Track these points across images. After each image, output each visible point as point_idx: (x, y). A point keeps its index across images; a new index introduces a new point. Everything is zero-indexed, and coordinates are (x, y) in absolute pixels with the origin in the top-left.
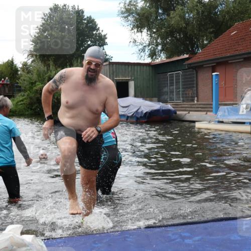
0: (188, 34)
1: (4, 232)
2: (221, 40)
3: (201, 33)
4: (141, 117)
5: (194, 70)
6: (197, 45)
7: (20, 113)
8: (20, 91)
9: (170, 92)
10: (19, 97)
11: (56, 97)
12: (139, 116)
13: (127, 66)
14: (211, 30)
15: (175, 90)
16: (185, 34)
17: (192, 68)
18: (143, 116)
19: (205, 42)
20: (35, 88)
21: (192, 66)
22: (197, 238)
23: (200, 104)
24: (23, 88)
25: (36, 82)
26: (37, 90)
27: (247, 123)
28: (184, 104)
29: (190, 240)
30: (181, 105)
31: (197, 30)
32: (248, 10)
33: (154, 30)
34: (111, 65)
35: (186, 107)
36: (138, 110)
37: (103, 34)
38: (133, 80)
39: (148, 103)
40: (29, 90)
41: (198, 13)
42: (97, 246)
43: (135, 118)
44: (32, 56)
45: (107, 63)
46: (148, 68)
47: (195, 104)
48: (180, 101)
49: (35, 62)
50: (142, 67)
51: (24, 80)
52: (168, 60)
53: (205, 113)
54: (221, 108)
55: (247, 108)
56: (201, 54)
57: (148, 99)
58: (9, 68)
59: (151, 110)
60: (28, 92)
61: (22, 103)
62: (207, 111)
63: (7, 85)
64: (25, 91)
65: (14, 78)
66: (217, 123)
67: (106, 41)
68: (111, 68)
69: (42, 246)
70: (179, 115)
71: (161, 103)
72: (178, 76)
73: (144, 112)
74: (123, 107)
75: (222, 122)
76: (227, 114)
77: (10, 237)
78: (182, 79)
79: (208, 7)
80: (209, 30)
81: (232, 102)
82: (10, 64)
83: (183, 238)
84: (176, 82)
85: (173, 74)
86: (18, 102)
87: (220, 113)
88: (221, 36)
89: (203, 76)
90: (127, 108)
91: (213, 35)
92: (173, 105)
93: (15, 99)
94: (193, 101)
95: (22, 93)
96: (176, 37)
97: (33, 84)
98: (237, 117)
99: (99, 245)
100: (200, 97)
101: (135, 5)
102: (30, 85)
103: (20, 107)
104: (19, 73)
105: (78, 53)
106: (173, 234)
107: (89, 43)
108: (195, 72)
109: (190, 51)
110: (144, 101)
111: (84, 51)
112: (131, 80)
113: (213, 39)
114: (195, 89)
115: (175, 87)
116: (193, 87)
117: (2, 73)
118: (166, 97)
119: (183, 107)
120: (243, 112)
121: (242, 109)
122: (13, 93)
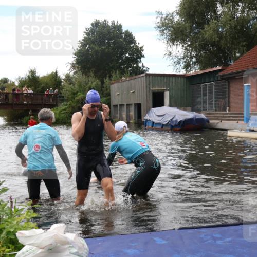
0: (222, 47)
1: (49, 230)
2: (253, 53)
3: (233, 46)
4: (175, 125)
6: (230, 58)
7: (63, 121)
8: (63, 101)
9: (203, 102)
10: (62, 106)
12: (173, 124)
13: (163, 78)
14: (244, 43)
16: (219, 49)
17: (224, 79)
18: (177, 124)
19: (238, 55)
20: (77, 98)
21: (224, 77)
22: (227, 240)
23: (232, 114)
24: (65, 98)
25: (77, 92)
26: (78, 100)
28: (218, 114)
29: (222, 241)
30: (214, 114)
31: (229, 43)
33: (189, 43)
34: (148, 77)
35: (218, 117)
37: (140, 46)
38: (168, 90)
39: (182, 112)
40: (72, 100)
41: (231, 27)
42: (133, 245)
43: (170, 126)
44: (74, 68)
45: (144, 74)
46: (182, 79)
47: (226, 114)
48: (212, 111)
49: (77, 73)
50: (177, 78)
51: (67, 91)
52: (202, 72)
53: (236, 122)
54: (252, 117)
56: (233, 66)
57: (182, 108)
58: (53, 80)
59: (185, 118)
60: (71, 101)
61: (64, 111)
62: (239, 120)
63: (51, 95)
64: (67, 101)
66: (248, 131)
67: (143, 53)
68: (148, 79)
69: (83, 245)
70: (214, 123)
71: (195, 113)
72: (211, 86)
73: (179, 121)
74: (159, 116)
75: (253, 131)
77: (54, 235)
78: (215, 89)
79: (241, 21)
80: (241, 43)
82: (55, 76)
83: (215, 239)
84: (209, 93)
85: (206, 85)
86: (61, 111)
87: (251, 122)
88: (253, 49)
89: (235, 87)
90: (162, 117)
91: (245, 48)
92: (208, 114)
93: (58, 108)
94: (225, 110)
95: (65, 103)
96: (209, 50)
97: (75, 94)
100: (231, 107)
101: (171, 20)
102: (72, 95)
103: (63, 115)
104: (62, 84)
105: (117, 65)
106: (205, 236)
107: (127, 55)
108: (227, 83)
109: (223, 63)
110: (178, 110)
111: (122, 63)
112: (167, 90)
113: (245, 51)
114: (227, 99)
115: (208, 97)
116: (225, 97)
117: (47, 84)
118: (200, 106)
119: (215, 117)
122: (57, 103)
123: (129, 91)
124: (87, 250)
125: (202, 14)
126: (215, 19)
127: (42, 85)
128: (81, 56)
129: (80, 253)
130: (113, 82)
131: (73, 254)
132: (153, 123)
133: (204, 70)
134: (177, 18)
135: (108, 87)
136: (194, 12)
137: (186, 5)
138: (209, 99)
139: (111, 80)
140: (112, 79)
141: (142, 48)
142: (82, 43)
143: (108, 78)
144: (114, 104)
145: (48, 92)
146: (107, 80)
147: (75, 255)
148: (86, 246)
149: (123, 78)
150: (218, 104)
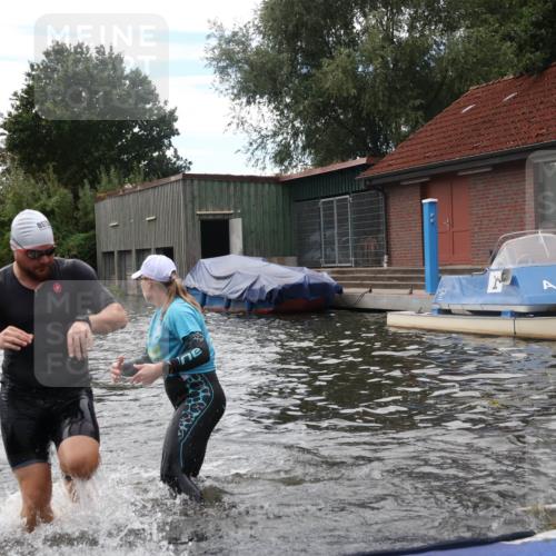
0: (364, 112)
2: (438, 126)
3: (392, 109)
4: (260, 301)
5: (380, 194)
6: (385, 135)
9: (326, 243)
12: (255, 299)
13: (225, 185)
14: (418, 102)
15: (336, 238)
17: (375, 187)
18: (264, 298)
19: (404, 129)
21: (374, 182)
23: (395, 272)
27: (506, 313)
28: (361, 272)
31: (383, 102)
32: (498, 56)
33: (288, 100)
34: (188, 182)
35: (363, 278)
36: (252, 285)
38: (240, 216)
39: (275, 268)
41: (384, 65)
43: (246, 304)
44: (3, 161)
45: (179, 177)
46: (273, 187)
47: (380, 272)
48: (349, 265)
49: (9, 174)
50: (260, 186)
52: (319, 171)
53: (407, 291)
54: (446, 278)
55: (503, 280)
56: (396, 158)
57: (275, 259)
59: (282, 284)
62: (417, 287)
66: (435, 313)
67: (176, 125)
68: (188, 189)
70: (352, 295)
71: (305, 269)
72: (342, 205)
73: (268, 290)
74: (218, 278)
75: (448, 312)
76: (458, 290)
78: (353, 213)
79: (408, 50)
80: (411, 102)
81: (468, 267)
84: (339, 221)
85: (331, 202)
87: (441, 292)
88: (438, 116)
89: (400, 207)
90: (226, 281)
91: (420, 113)
92: (333, 272)
94: (379, 263)
96: (336, 119)
98: (481, 301)
100: (397, 250)
101: (243, 43)
105: (112, 153)
107: (136, 130)
108: (381, 197)
109: (370, 149)
110: (265, 263)
111: (123, 150)
112: (235, 215)
113: (420, 120)
114: (384, 235)
115: (336, 231)
116: (379, 231)
118: (317, 254)
119: (357, 278)
120: (495, 288)
121: (494, 281)
123: (143, 218)
125: (317, 33)
126: (347, 45)
128: (21, 131)
130: (102, 195)
132: (205, 295)
133: (326, 165)
134: (256, 41)
135: (89, 208)
136: (296, 27)
137: (278, 12)
138: (340, 235)
139: (96, 189)
140: (100, 187)
141: (172, 113)
142: (22, 99)
143: (87, 187)
144: (105, 250)
146: (86, 192)
149: (128, 186)
150: (362, 248)
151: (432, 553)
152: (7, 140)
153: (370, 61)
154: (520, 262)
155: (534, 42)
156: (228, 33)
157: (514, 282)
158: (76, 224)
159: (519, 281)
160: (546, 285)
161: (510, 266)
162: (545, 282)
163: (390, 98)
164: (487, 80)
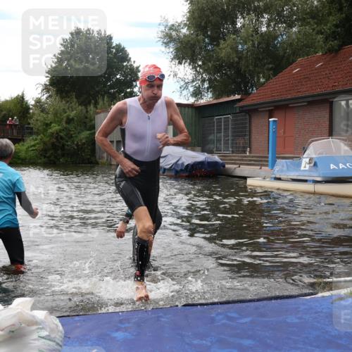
1: (10, 306)
2: (280, 79)
3: (256, 69)
4: (181, 170)
5: (247, 115)
6: (251, 84)
7: (32, 161)
8: (31, 134)
9: (217, 140)
10: (30, 142)
11: (76, 143)
12: (179, 169)
14: (271, 66)
15: (223, 138)
16: (238, 72)
17: (244, 111)
18: (183, 168)
19: (262, 80)
20: (50, 131)
21: (245, 109)
23: (253, 157)
24: (35, 130)
25: (51, 123)
26: (53, 134)
27: (310, 181)
28: (234, 156)
30: (230, 156)
31: (252, 65)
32: (315, 42)
33: (200, 63)
35: (236, 160)
36: (178, 161)
37: (135, 65)
39: (189, 153)
41: (253, 45)
42: (123, 326)
43: (174, 171)
44: (48, 92)
46: (190, 110)
47: (245, 157)
48: (229, 152)
49: (51, 98)
50: (183, 109)
51: (37, 120)
52: (215, 102)
53: (259, 167)
54: (278, 161)
55: (310, 163)
56: (256, 95)
57: (190, 148)
58: (19, 106)
59: (193, 161)
60: (42, 135)
61: (33, 148)
62: (262, 165)
63: (16, 125)
64: (38, 134)
65: (24, 118)
66: (273, 179)
69: (57, 326)
70: (230, 169)
71: (206, 154)
72: (227, 120)
73: (186, 164)
75: (279, 179)
76: (285, 169)
77: (18, 313)
78: (232, 125)
79: (266, 37)
80: (267, 66)
81: (291, 155)
82: (20, 100)
84: (225, 129)
85: (221, 119)
86: (29, 147)
87: (277, 168)
88: (280, 74)
89: (257, 123)
91: (271, 72)
92: (222, 156)
93: (25, 143)
94: (245, 152)
95: (34, 137)
96: (226, 74)
97: (48, 125)
98: (297, 174)
99: (127, 325)
100: (254, 145)
102: (45, 127)
103: (31, 153)
104: (31, 111)
105: (105, 88)
106: (217, 315)
107: (118, 77)
108: (248, 117)
109: (242, 91)
110: (185, 150)
111: (112, 87)
113: (271, 76)
114: (248, 137)
115: (222, 134)
116: (245, 135)
117: (10, 111)
118: (212, 146)
119: (232, 160)
120: (305, 167)
121: (305, 164)
122: (23, 136)
124: (61, 332)
125: (217, 27)
126: (234, 34)
127: (4, 113)
129: (53, 336)
130: (99, 111)
131: (43, 338)
134: (185, 31)
135: (92, 118)
136: (206, 23)
137: (196, 14)
138: (225, 136)
139: (96, 108)
140: (99, 107)
141: (138, 68)
143: (92, 106)
145: (10, 121)
146: (91, 109)
147: (46, 339)
148: (61, 328)
150: (236, 143)
151: (265, 302)
152: (50, 80)
153: (245, 42)
154: (319, 154)
155: (334, 35)
156: (170, 24)
157: (315, 164)
158: (85, 126)
159: (318, 164)
160: (332, 166)
161: (314, 156)
162: (332, 165)
163: (255, 63)
164: (308, 55)
